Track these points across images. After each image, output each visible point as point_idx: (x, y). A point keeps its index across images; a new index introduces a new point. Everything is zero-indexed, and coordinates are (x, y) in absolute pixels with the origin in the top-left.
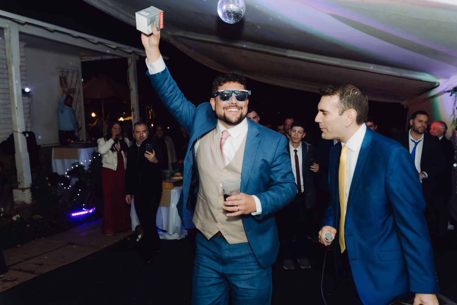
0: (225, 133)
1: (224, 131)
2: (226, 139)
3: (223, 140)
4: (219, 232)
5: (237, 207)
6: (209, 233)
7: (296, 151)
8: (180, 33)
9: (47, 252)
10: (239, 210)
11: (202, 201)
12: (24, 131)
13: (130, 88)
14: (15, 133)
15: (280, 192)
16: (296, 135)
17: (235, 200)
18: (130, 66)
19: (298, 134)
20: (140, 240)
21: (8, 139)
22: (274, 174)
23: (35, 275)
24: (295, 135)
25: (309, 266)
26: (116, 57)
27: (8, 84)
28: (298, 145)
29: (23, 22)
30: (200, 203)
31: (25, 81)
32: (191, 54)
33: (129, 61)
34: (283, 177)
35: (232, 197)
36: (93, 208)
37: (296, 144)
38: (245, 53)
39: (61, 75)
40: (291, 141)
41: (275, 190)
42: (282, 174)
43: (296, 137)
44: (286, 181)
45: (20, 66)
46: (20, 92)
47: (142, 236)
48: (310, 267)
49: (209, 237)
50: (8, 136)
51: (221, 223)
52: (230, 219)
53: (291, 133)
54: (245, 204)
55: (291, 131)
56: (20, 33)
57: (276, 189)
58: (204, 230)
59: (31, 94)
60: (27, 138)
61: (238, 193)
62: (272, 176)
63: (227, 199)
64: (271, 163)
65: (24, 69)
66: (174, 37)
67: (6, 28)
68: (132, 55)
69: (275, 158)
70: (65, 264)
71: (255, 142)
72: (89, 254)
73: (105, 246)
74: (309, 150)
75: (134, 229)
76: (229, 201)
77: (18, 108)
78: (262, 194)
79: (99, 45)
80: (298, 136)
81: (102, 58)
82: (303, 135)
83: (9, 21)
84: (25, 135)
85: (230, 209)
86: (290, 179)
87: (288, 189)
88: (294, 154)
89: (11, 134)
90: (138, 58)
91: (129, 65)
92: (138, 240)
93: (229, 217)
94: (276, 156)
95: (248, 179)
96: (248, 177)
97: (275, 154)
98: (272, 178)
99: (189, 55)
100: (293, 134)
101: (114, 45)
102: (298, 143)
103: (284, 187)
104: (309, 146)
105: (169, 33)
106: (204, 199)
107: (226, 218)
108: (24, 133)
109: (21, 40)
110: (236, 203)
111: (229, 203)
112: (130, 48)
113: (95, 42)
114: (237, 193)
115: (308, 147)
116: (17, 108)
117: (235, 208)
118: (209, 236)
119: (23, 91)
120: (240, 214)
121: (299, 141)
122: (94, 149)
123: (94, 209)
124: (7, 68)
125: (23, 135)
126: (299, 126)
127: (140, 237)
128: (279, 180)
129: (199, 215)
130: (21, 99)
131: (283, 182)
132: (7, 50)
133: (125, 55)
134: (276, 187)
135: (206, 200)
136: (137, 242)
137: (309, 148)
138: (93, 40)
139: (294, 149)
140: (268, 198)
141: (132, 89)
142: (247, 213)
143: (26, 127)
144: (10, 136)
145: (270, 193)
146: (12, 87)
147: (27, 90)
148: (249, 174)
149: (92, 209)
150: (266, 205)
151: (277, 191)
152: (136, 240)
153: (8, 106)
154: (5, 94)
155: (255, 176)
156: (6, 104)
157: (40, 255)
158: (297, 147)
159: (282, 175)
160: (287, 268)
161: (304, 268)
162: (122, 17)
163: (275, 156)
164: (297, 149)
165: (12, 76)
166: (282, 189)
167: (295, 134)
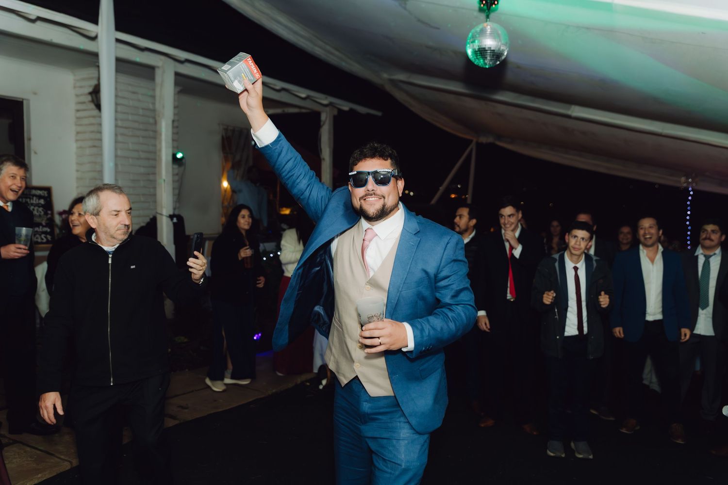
0: (369, 231)
1: (368, 229)
2: (370, 241)
3: (366, 243)
4: (357, 376)
5: (378, 339)
6: (345, 377)
7: (576, 269)
8: (401, 76)
9: (192, 391)
10: (380, 344)
11: (338, 330)
12: (171, 213)
13: (322, 157)
14: (158, 217)
15: (445, 318)
16: (578, 243)
17: (376, 329)
18: (324, 124)
19: (580, 242)
20: (324, 387)
21: (148, 224)
22: (441, 292)
23: (177, 422)
24: (575, 244)
25: (590, 455)
26: (304, 111)
27: (155, 146)
28: (579, 260)
29: (183, 59)
30: (335, 333)
31: (177, 142)
32: (416, 108)
33: (323, 117)
34: (454, 297)
35: (371, 326)
36: (258, 334)
37: (576, 257)
38: (501, 108)
39: (224, 134)
40: (569, 252)
41: (439, 315)
42: (453, 291)
43: (577, 246)
44: (458, 302)
45: (173, 121)
46: (170, 158)
47: (327, 381)
48: (591, 457)
49: (343, 383)
50: (147, 220)
51: (358, 363)
52: (370, 356)
53: (569, 240)
54: (390, 335)
55: (569, 237)
56: (177, 74)
57: (441, 314)
58: (338, 372)
59: (184, 161)
60: (174, 224)
61: (380, 319)
62: (438, 295)
63: (364, 328)
64: (436, 276)
65: (176, 124)
66: (393, 82)
67: (158, 67)
68: (328, 109)
69: (440, 268)
70: (218, 411)
71: (412, 244)
72: (251, 400)
73: (274, 391)
74: (596, 267)
75: (316, 370)
76: (366, 330)
77: (166, 181)
78: (418, 321)
79: (283, 94)
80: (580, 245)
81: (284, 111)
82: (588, 243)
83: (163, 58)
84: (172, 220)
85: (368, 342)
86: (465, 299)
87: (459, 314)
88: (573, 273)
89: (151, 217)
90: (335, 112)
91: (322, 123)
92: (321, 387)
93: (368, 353)
94: (442, 265)
95: (397, 298)
96: (398, 295)
97: (441, 262)
98: (438, 297)
99: (412, 109)
100: (572, 242)
101: (303, 93)
102: (579, 256)
103: (454, 311)
104: (596, 260)
105: (385, 76)
106: (340, 326)
107: (365, 355)
108: (171, 217)
109: (176, 84)
110: (376, 333)
111: (367, 334)
112: (326, 98)
113: (278, 88)
114: (378, 319)
115: (595, 263)
116: (164, 180)
117: (376, 342)
118: (344, 381)
119: (174, 156)
120: (384, 350)
121: (582, 253)
122: (264, 246)
123: (260, 335)
124: (155, 123)
125: (169, 219)
126: (582, 229)
127: (324, 382)
128: (447, 300)
129: (333, 350)
130: (171, 169)
131: (454, 303)
132: (157, 98)
133: (317, 108)
134: (442, 311)
135: (342, 329)
136: (320, 390)
137: (597, 264)
138: (275, 85)
139: (573, 265)
140: (427, 328)
141: (324, 159)
142: (394, 347)
143: (174, 209)
144: (151, 219)
145: (431, 318)
146: (160, 150)
147: (179, 155)
148: (400, 290)
149: (257, 336)
150: (422, 337)
151: (442, 316)
152: (319, 387)
153: (151, 177)
154: (148, 159)
155: (409, 293)
156: (149, 174)
157: (184, 394)
158: (577, 262)
159: (452, 293)
160: (552, 454)
161: (581, 456)
162: (317, 52)
163: (440, 264)
164: (578, 265)
165: (161, 135)
166: (450, 314)
167: (576, 242)
